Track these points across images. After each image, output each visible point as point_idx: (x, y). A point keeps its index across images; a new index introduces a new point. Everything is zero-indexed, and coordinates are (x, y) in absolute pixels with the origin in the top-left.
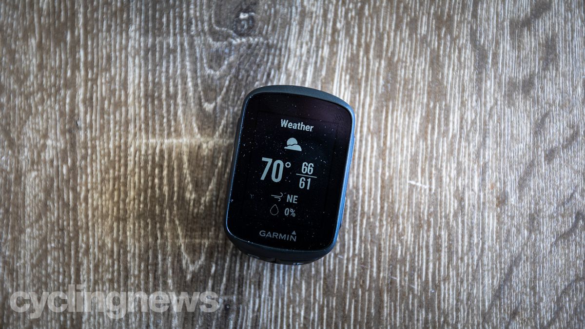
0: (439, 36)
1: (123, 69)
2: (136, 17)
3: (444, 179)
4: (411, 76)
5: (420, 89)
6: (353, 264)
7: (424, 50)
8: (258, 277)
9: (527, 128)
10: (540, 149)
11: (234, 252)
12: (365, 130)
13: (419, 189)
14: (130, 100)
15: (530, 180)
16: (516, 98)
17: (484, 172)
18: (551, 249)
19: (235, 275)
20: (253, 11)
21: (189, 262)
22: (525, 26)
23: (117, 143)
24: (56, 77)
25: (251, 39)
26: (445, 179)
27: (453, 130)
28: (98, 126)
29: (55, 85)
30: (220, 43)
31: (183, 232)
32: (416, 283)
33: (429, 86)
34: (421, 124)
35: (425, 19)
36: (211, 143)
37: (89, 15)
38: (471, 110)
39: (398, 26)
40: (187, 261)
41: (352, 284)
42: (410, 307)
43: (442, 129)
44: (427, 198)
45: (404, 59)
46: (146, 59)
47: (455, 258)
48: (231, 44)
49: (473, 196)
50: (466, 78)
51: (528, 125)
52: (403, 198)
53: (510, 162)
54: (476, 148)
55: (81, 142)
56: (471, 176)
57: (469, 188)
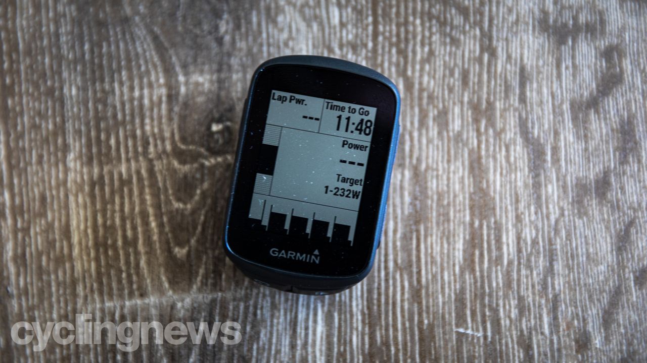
0: (478, 131)
1: (63, 212)
2: (75, 140)
3: (502, 322)
4: (445, 188)
5: (460, 205)
7: (460, 151)
9: (607, 244)
10: (627, 270)
12: (391, 265)
13: (470, 339)
14: (76, 252)
15: (617, 314)
16: (588, 205)
17: (554, 309)
20: (228, 120)
22: (590, 108)
23: (62, 312)
26: (505, 322)
27: (509, 255)
28: (35, 291)
30: (189, 165)
33: (471, 199)
34: (464, 251)
35: (457, 110)
36: (188, 301)
37: (12, 144)
38: (530, 227)
39: (423, 123)
43: (494, 254)
44: (482, 349)
45: (435, 166)
46: (92, 196)
48: (202, 166)
49: (544, 342)
50: (520, 184)
51: (609, 239)
52: (450, 353)
53: (589, 291)
54: (541, 276)
55: (14, 314)
56: (538, 315)
57: (536, 330)
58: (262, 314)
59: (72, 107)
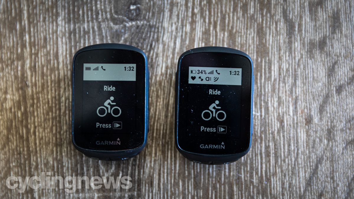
0: (262, 14)
1: (55, 46)
2: (62, 11)
3: (270, 109)
4: (245, 42)
5: (251, 50)
6: (213, 168)
7: (253, 24)
8: (150, 179)
9: (323, 72)
10: (332, 86)
11: (134, 163)
14: (61, 66)
15: (326, 107)
16: (315, 53)
17: (296, 103)
18: (343, 151)
19: (135, 178)
20: (139, 4)
22: (318, 5)
23: (53, 95)
24: (11, 53)
25: (139, 22)
27: (274, 76)
28: (40, 84)
29: (10, 59)
30: (118, 26)
32: (255, 178)
33: (257, 48)
35: (252, 4)
37: (31, 11)
38: (286, 62)
39: (235, 9)
40: (103, 170)
41: (212, 181)
42: (252, 194)
43: (267, 75)
44: (259, 121)
45: (240, 31)
46: (70, 39)
47: (279, 160)
48: (125, 26)
49: (290, 119)
50: (282, 41)
51: (324, 70)
53: (313, 95)
54: (290, 87)
55: (29, 95)
56: (287, 106)
57: (286, 113)
58: (152, 100)
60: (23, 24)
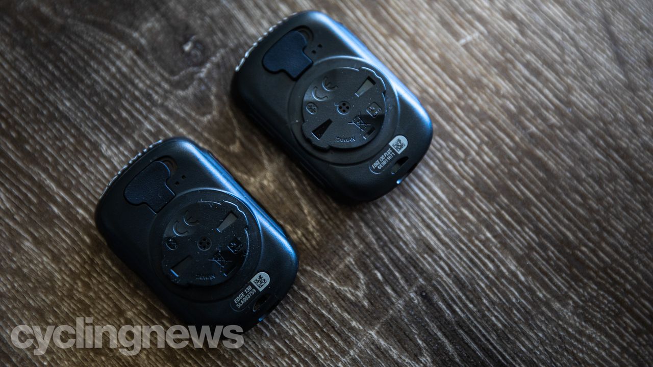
2: (97, 135)
6: (487, 154)
8: (422, 244)
11: (381, 243)
12: (381, 39)
13: (474, 43)
19: (402, 262)
20: (192, 35)
21: (353, 291)
24: (78, 253)
25: (214, 59)
26: (485, 14)
29: (85, 262)
30: (191, 86)
31: (322, 271)
32: (551, 117)
36: (269, 175)
37: (55, 174)
40: (350, 291)
41: (502, 171)
42: (567, 140)
44: (486, 42)
47: (558, 67)
48: (201, 80)
52: (469, 61)
59: (76, 115)
60: (59, 200)
